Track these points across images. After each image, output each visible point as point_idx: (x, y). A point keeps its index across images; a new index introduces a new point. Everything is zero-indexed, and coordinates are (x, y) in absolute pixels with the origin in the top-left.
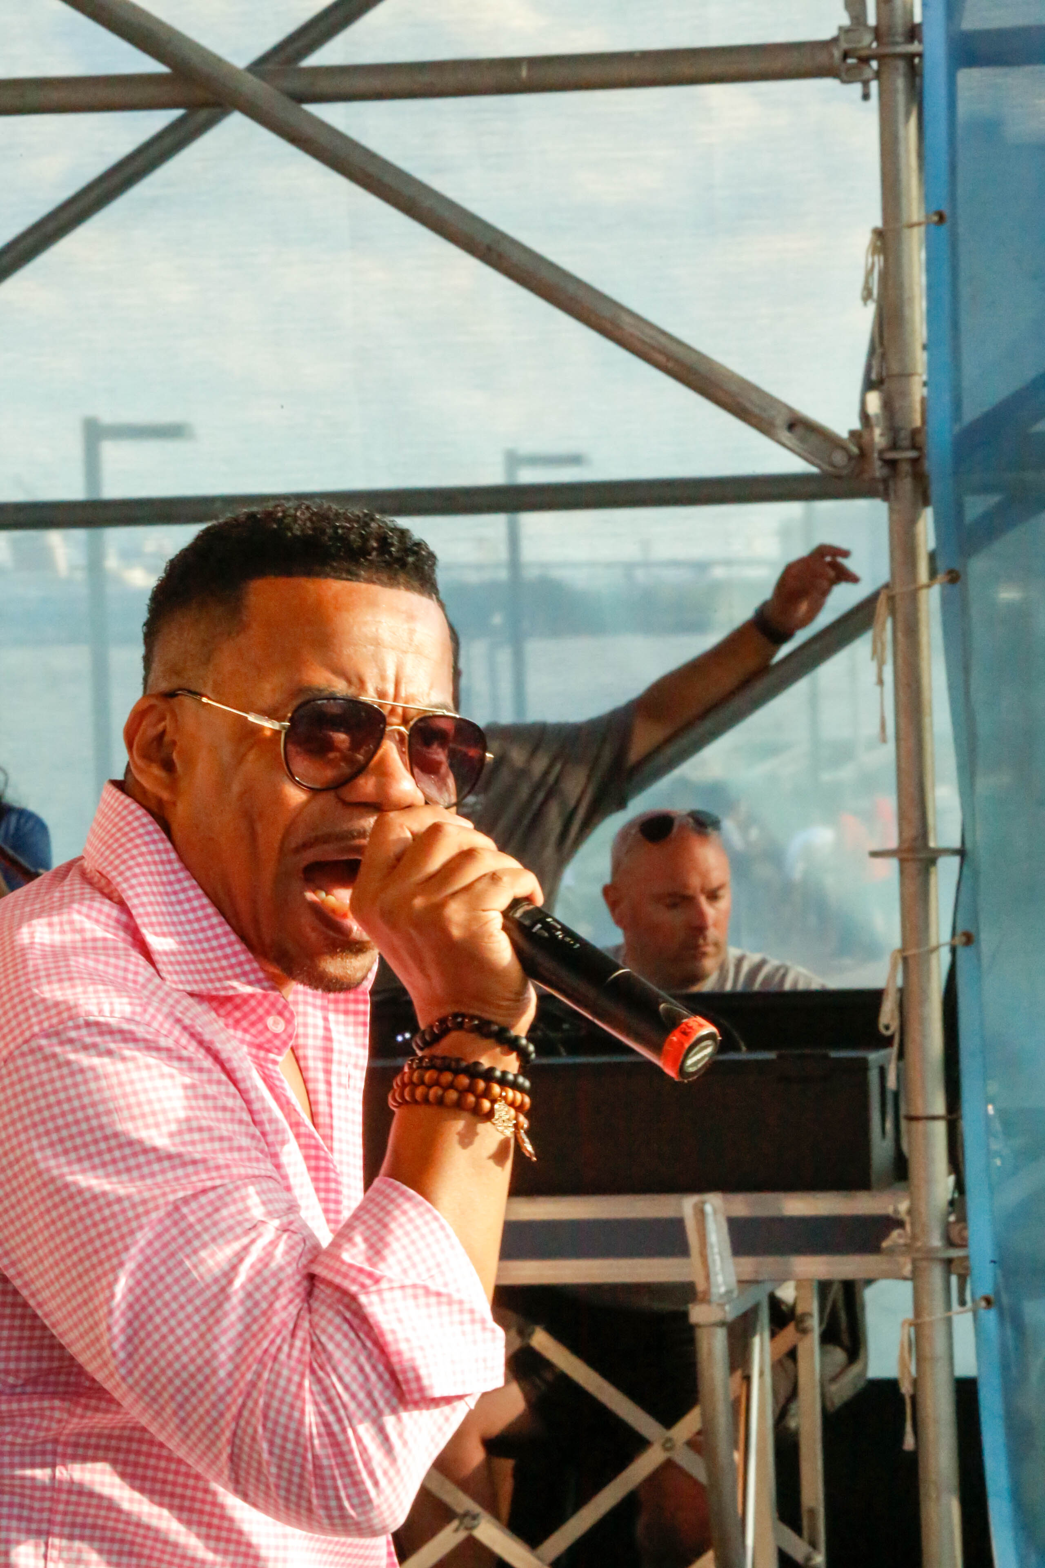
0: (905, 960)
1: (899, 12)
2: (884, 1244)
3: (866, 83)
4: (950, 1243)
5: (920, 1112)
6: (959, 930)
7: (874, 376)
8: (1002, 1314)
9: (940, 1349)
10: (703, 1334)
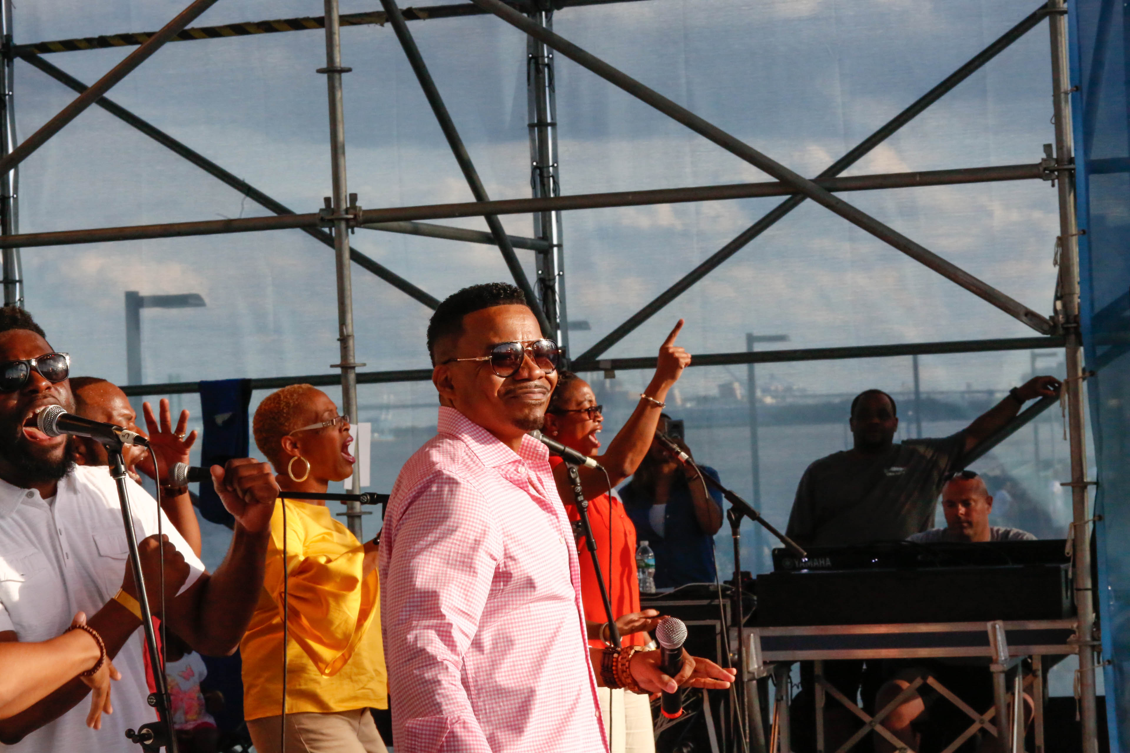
0: (1075, 527)
1: (1065, 152)
2: (1068, 640)
3: (1053, 180)
4: (1094, 639)
5: (1082, 587)
6: (1097, 513)
7: (1059, 295)
8: (1114, 666)
9: (1090, 681)
10: (995, 675)
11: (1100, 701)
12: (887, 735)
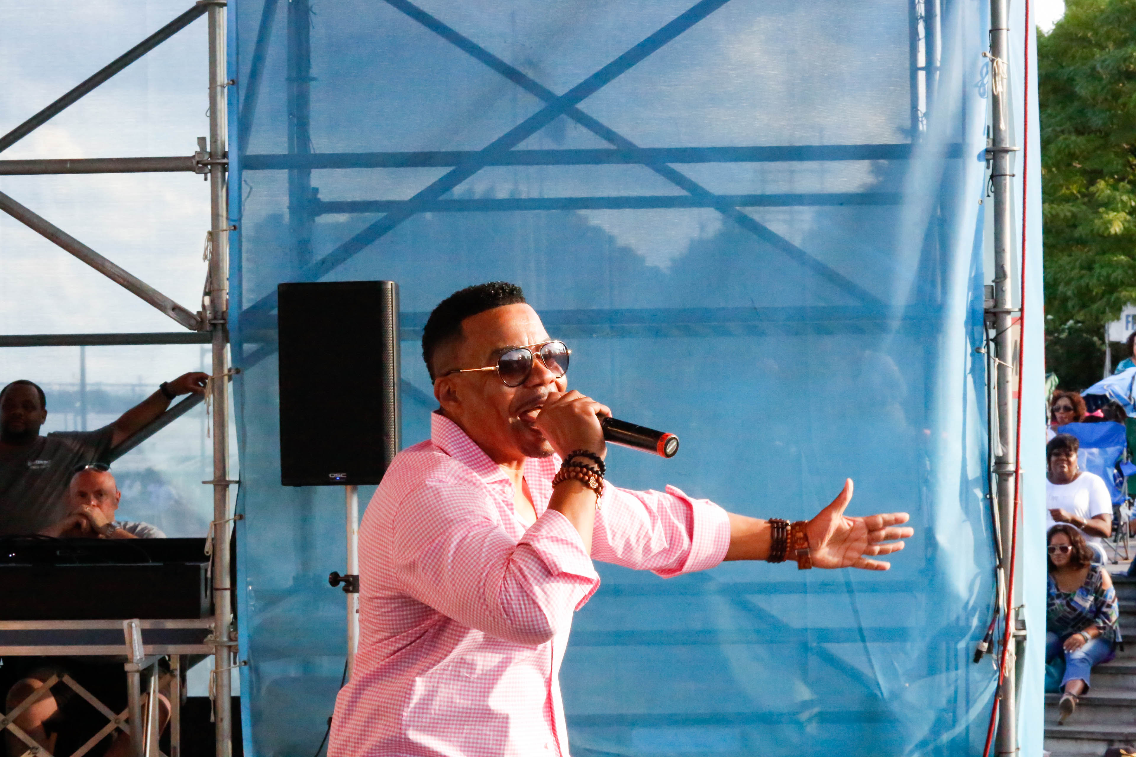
0: (215, 525)
1: (219, 146)
2: (205, 640)
3: (206, 174)
4: (230, 639)
5: (220, 587)
6: (237, 514)
7: (207, 290)
8: (250, 668)
9: (226, 682)
10: (130, 676)
11: (235, 702)
12: (20, 734)
